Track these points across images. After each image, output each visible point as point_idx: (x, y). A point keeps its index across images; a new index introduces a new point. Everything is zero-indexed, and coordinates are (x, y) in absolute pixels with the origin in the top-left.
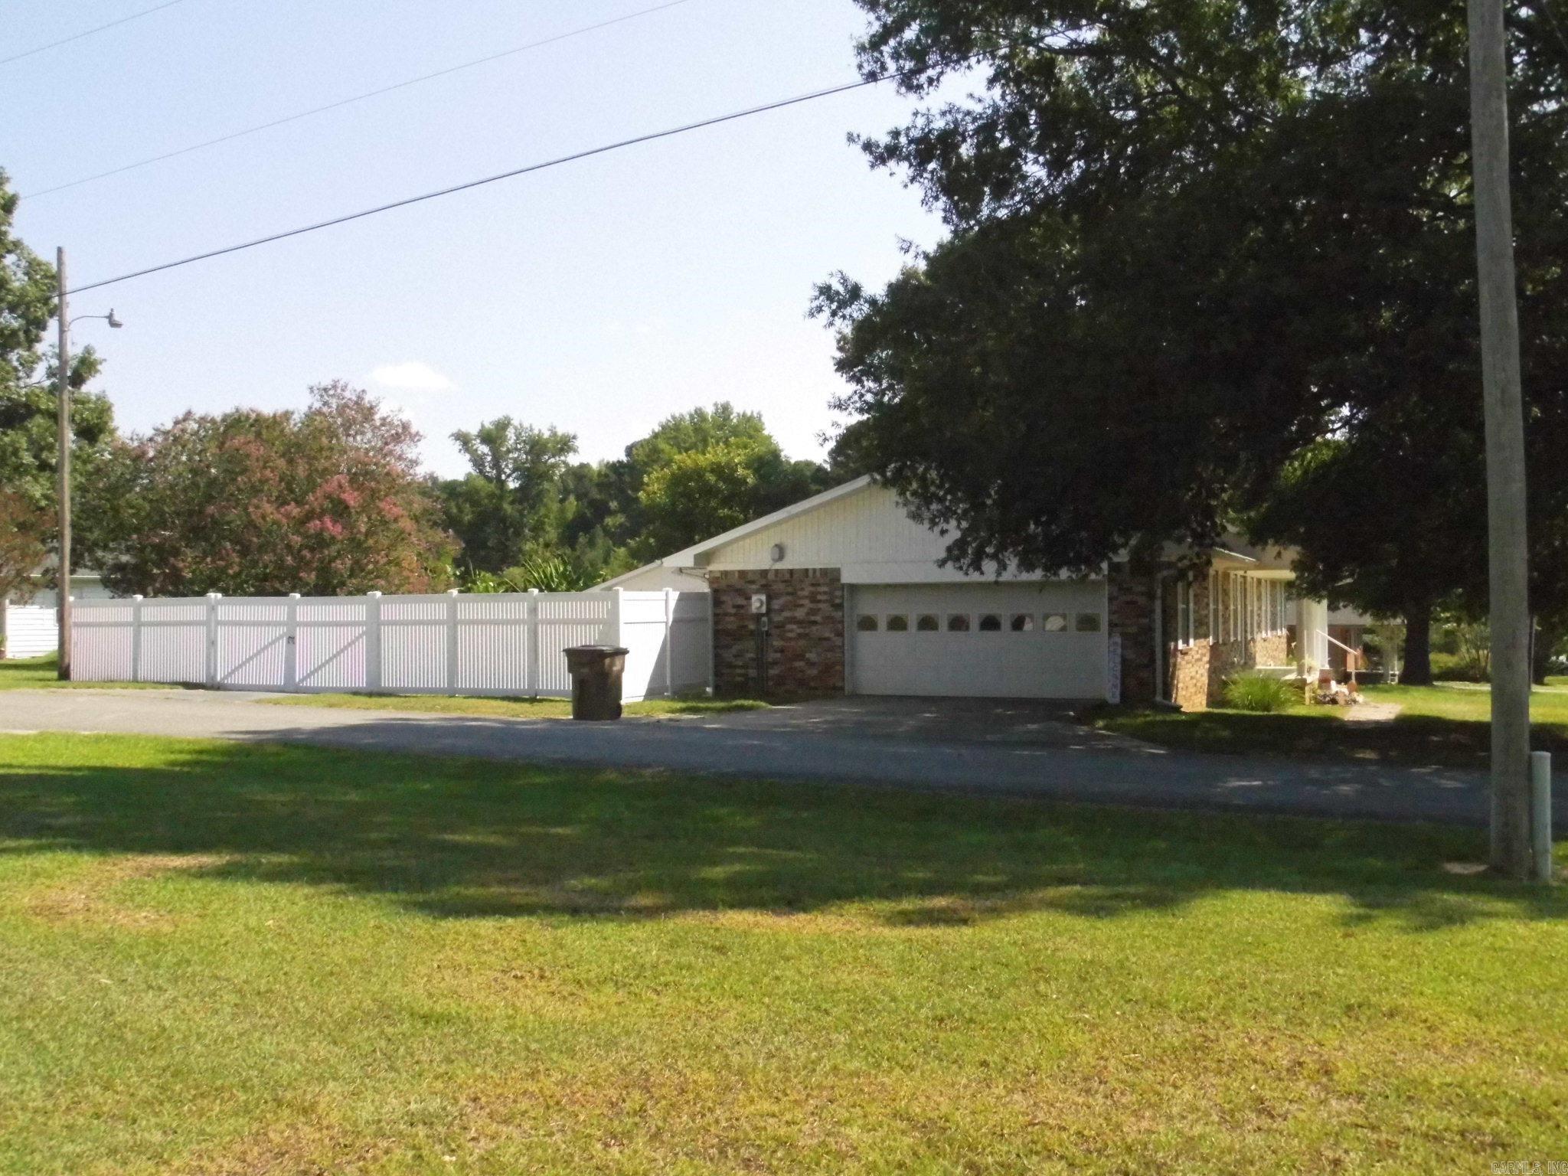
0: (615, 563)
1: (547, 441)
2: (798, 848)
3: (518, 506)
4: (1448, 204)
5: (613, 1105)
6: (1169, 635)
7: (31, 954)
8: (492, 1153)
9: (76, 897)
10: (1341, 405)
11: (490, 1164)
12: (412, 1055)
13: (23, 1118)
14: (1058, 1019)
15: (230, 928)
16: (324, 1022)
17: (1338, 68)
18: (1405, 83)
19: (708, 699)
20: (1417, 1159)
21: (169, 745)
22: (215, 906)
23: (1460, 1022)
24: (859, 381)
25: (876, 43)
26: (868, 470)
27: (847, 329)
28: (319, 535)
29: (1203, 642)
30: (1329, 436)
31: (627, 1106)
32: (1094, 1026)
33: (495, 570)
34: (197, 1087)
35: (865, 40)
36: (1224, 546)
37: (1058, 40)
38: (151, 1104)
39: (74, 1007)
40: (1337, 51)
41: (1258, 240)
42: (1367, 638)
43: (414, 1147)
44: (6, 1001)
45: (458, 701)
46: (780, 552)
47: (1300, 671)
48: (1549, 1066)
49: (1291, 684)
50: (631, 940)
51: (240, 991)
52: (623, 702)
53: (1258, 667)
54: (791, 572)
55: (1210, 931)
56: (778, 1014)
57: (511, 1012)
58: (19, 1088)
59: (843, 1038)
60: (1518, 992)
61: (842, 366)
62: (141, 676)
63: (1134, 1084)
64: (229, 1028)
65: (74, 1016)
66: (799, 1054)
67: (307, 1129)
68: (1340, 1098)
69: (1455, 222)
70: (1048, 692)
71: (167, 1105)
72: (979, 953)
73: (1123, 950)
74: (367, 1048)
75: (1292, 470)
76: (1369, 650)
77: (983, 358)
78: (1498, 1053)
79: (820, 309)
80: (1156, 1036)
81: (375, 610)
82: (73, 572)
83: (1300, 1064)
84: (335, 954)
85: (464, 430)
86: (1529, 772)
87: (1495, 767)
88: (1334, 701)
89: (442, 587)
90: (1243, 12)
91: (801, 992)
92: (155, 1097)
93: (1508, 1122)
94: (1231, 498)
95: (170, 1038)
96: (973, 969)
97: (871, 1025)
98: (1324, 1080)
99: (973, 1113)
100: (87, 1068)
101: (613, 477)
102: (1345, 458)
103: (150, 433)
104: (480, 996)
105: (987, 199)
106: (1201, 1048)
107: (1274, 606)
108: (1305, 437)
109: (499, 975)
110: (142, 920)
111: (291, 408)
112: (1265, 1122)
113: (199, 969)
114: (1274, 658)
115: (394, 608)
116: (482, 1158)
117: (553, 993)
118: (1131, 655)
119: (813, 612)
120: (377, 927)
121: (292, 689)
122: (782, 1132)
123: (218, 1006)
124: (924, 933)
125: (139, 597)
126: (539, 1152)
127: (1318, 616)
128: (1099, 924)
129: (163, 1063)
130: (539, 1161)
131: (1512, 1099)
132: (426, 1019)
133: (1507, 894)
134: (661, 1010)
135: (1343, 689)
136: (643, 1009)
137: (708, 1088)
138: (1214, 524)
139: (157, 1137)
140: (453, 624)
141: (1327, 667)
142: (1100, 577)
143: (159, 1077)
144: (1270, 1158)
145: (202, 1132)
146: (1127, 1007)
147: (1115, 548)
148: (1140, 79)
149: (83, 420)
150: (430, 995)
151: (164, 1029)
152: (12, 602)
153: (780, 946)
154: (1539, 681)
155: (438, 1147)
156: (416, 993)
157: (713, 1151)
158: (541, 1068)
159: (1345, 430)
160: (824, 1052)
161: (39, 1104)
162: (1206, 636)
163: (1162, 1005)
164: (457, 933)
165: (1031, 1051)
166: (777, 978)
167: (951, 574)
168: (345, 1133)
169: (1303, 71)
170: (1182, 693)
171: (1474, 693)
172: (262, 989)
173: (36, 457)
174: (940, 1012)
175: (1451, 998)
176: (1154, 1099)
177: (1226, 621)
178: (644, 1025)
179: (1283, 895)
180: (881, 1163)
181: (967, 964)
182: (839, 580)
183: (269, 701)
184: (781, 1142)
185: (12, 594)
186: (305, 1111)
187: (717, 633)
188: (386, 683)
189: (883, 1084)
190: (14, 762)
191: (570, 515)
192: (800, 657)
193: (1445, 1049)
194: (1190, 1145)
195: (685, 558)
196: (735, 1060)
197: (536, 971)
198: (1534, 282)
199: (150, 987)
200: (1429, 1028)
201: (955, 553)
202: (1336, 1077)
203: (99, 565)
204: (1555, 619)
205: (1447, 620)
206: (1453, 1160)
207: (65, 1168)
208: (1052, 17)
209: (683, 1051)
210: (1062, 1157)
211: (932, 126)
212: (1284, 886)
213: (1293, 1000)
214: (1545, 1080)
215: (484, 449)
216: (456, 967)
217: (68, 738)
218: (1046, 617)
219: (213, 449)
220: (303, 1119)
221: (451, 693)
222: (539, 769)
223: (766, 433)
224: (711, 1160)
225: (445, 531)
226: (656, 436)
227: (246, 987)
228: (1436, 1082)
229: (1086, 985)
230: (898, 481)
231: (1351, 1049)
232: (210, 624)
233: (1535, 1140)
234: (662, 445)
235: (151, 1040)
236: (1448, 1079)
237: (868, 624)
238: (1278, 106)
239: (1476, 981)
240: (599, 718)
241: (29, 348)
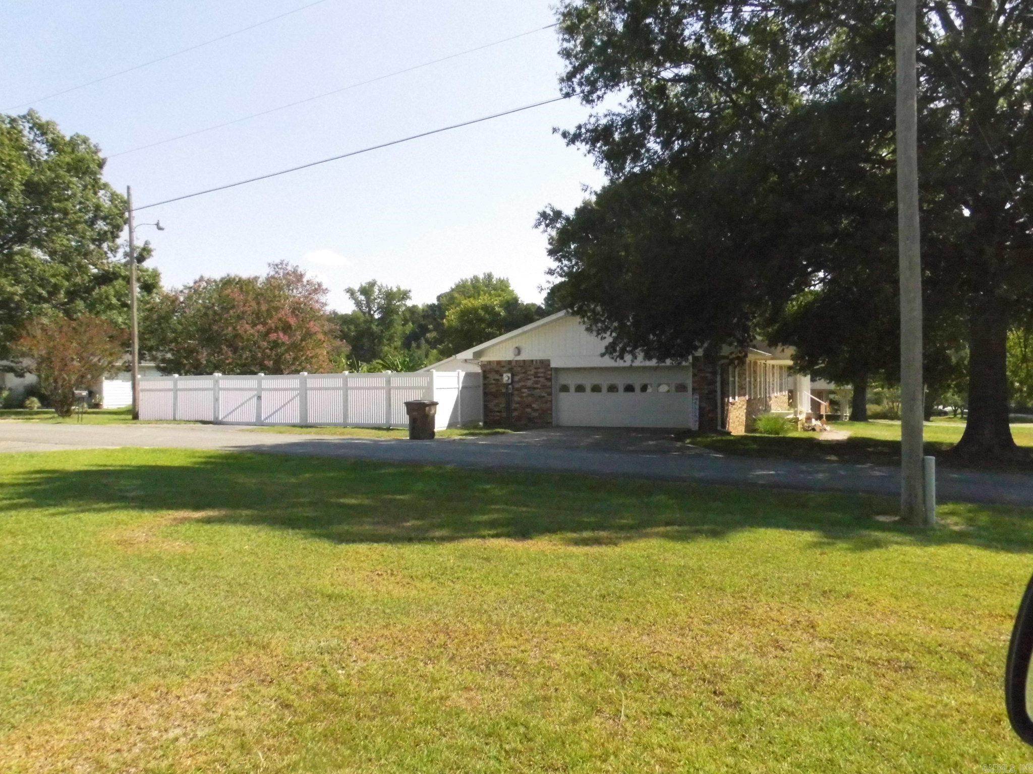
0: (431, 357)
1: (395, 293)
2: (527, 506)
3: (381, 328)
4: (882, 161)
5: (429, 642)
6: (725, 394)
7: (115, 566)
8: (363, 668)
9: (140, 535)
10: (820, 271)
11: (363, 674)
12: (322, 617)
13: (110, 654)
14: (666, 597)
15: (225, 550)
16: (275, 600)
17: (821, 86)
18: (859, 95)
19: (481, 429)
20: (864, 674)
21: (193, 454)
22: (217, 538)
23: (886, 601)
24: (560, 261)
25: (570, 76)
26: (565, 307)
27: (554, 233)
28: (275, 342)
29: (742, 398)
30: (812, 288)
31: (437, 643)
32: (686, 601)
33: (368, 361)
34: (205, 635)
35: (564, 75)
36: (754, 347)
37: (668, 74)
38: (179, 645)
39: (138, 593)
40: (821, 77)
41: (774, 182)
42: (832, 396)
43: (323, 666)
44: (101, 591)
45: (349, 430)
46: (518, 351)
47: (796, 413)
48: (936, 625)
49: (790, 421)
50: (440, 555)
51: (229, 584)
52: (436, 430)
53: (773, 411)
54: (524, 361)
55: (748, 550)
56: (517, 593)
57: (375, 593)
58: (107, 637)
59: (552, 606)
60: (917, 584)
61: (551, 253)
62: (178, 418)
63: (707, 632)
64: (224, 604)
65: (137, 598)
66: (528, 615)
67: (265, 657)
68: (820, 640)
69: (885, 170)
70: (660, 425)
71: (189, 646)
72: (624, 561)
73: (701, 560)
74: (298, 613)
75: (793, 306)
76: (833, 403)
77: (626, 247)
78: (907, 618)
79: (540, 224)
80: (719, 606)
81: (304, 382)
82: (140, 363)
83: (798, 622)
84: (282, 563)
85: (351, 287)
86: (923, 467)
87: (904, 464)
88: (814, 430)
89: (340, 370)
90: (769, 56)
91: (529, 581)
92: (182, 642)
93: (913, 655)
94: (758, 322)
95: (190, 609)
96: (621, 570)
97: (567, 599)
98: (811, 631)
99: (621, 646)
100: (145, 626)
101: (430, 312)
102: (820, 298)
103: (181, 288)
104: (359, 585)
105: (628, 162)
106: (743, 613)
107: (781, 379)
108: (799, 289)
109: (368, 573)
110: (178, 546)
111: (258, 275)
112: (779, 653)
113: (207, 572)
114: (780, 407)
115: (314, 381)
116: (359, 672)
117: (398, 583)
118: (704, 405)
119: (536, 382)
120: (304, 549)
121: (260, 424)
122: (520, 656)
123: (217, 592)
124: (595, 550)
125: (176, 376)
126: (390, 668)
127: (805, 384)
128: (688, 546)
129: (186, 623)
130: (389, 672)
131: (916, 643)
132: (330, 597)
133: (910, 533)
134: (455, 591)
135: (818, 423)
136: (446, 591)
137: (480, 632)
138: (749, 335)
139: (182, 663)
140: (346, 389)
141: (810, 411)
142: (687, 364)
143: (184, 630)
144: (783, 673)
145: (207, 660)
146: (704, 591)
147: (696, 348)
148: (712, 95)
149: (145, 281)
150: (332, 585)
151: (188, 605)
152: (106, 378)
153: (518, 558)
154: (927, 419)
155: (335, 666)
156: (325, 584)
157: (483, 667)
158: (392, 622)
159: (821, 285)
160: (542, 614)
161: (118, 646)
162: (745, 395)
163: (722, 589)
164: (347, 551)
165: (652, 613)
166: (517, 574)
167: (608, 362)
168: (286, 659)
169: (802, 89)
170: (731, 425)
171: (891, 426)
172: (242, 582)
173: (118, 300)
174: (603, 592)
175: (881, 588)
176: (718, 640)
177: (755, 387)
178: (446, 599)
179: (787, 531)
180: (572, 673)
181: (618, 567)
182: (549, 365)
183: (247, 430)
184: (518, 661)
185: (106, 374)
186: (264, 647)
187: (485, 394)
188: (311, 420)
189: (573, 631)
190: (108, 463)
191: (407, 332)
192: (529, 406)
193: (878, 616)
194: (738, 665)
195: (468, 354)
196: (494, 618)
197: (389, 572)
198: (929, 202)
199: (180, 582)
200: (869, 604)
201: (610, 350)
202: (818, 629)
203: (154, 359)
204: (936, 387)
205: (876, 387)
206: (884, 676)
207: (132, 680)
208: (665, 61)
209: (467, 613)
210: (669, 671)
211: (599, 122)
212: (787, 527)
213: (794, 588)
214: (934, 633)
215: (362, 298)
216: (346, 569)
217: (137, 450)
218: (659, 385)
219: (216, 295)
220: (262, 652)
221: (345, 425)
222: (392, 465)
223: (511, 288)
224: (482, 671)
225: (341, 340)
226: (453, 290)
227: (233, 582)
228: (873, 633)
229: (681, 579)
230: (581, 313)
231: (826, 615)
232: (216, 390)
233: (929, 665)
234: (456, 295)
235: (181, 610)
236: (880, 632)
237: (565, 389)
238: (787, 109)
239: (894, 579)
240: (423, 439)
241: (113, 241)
